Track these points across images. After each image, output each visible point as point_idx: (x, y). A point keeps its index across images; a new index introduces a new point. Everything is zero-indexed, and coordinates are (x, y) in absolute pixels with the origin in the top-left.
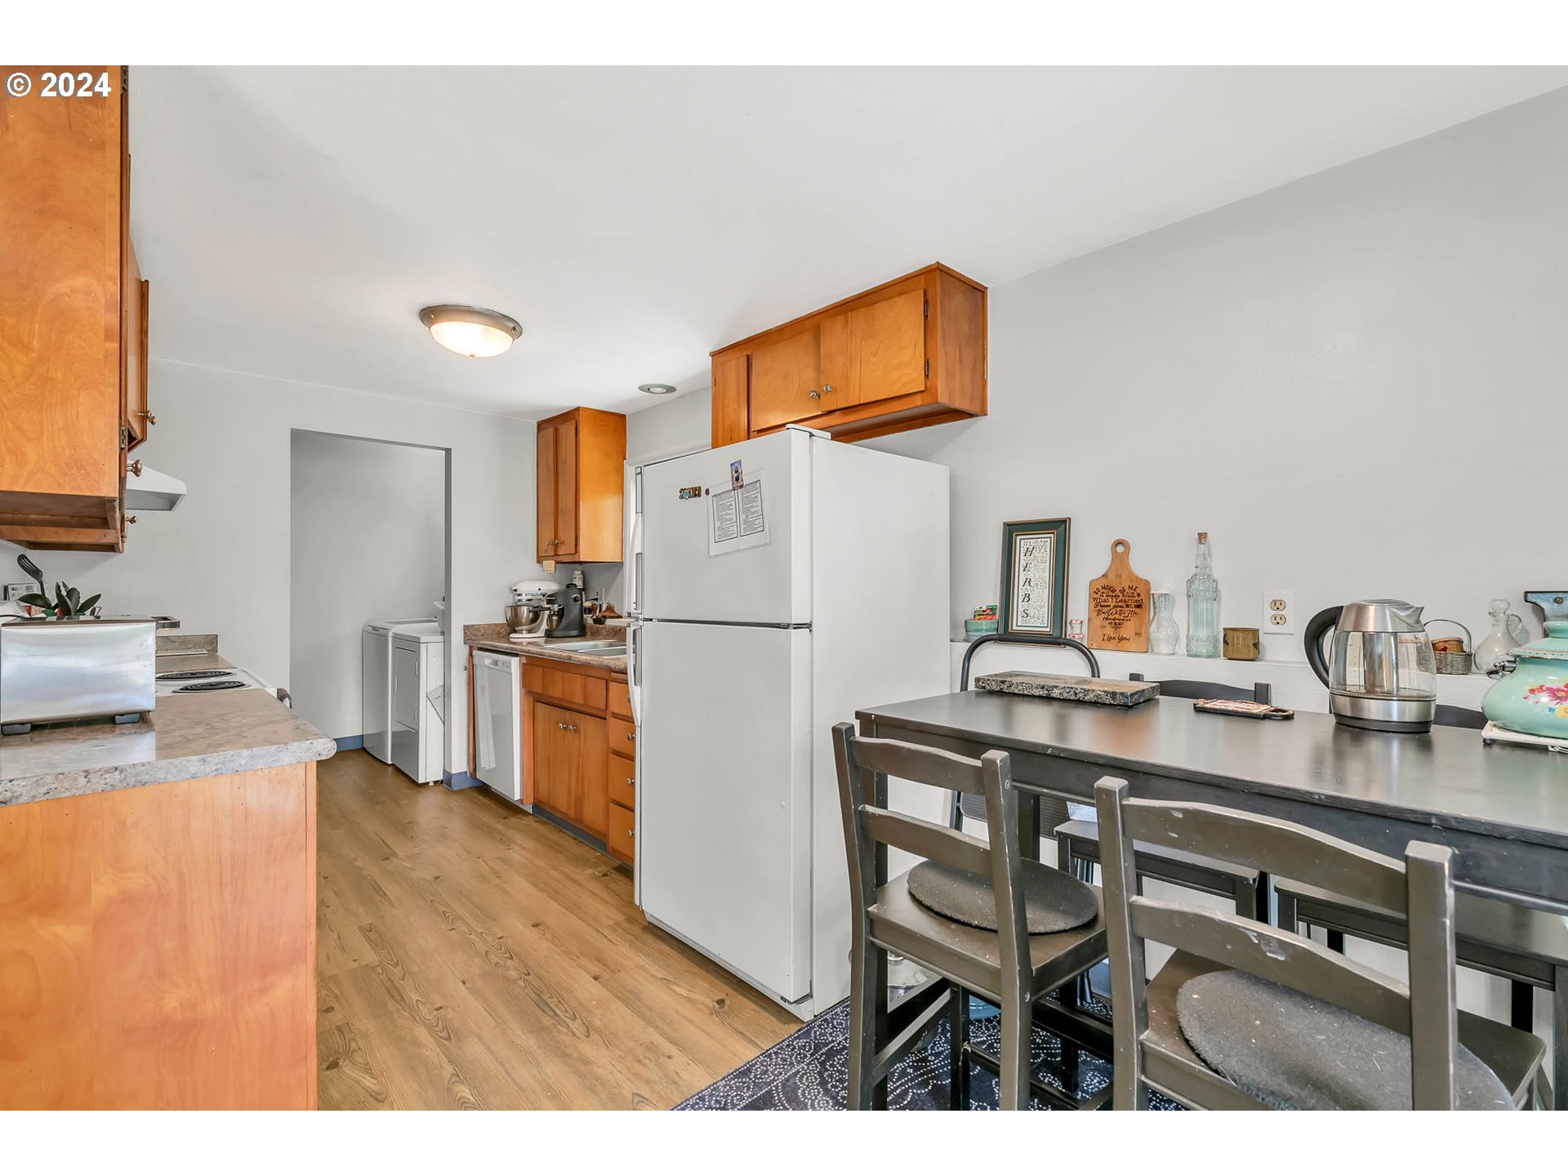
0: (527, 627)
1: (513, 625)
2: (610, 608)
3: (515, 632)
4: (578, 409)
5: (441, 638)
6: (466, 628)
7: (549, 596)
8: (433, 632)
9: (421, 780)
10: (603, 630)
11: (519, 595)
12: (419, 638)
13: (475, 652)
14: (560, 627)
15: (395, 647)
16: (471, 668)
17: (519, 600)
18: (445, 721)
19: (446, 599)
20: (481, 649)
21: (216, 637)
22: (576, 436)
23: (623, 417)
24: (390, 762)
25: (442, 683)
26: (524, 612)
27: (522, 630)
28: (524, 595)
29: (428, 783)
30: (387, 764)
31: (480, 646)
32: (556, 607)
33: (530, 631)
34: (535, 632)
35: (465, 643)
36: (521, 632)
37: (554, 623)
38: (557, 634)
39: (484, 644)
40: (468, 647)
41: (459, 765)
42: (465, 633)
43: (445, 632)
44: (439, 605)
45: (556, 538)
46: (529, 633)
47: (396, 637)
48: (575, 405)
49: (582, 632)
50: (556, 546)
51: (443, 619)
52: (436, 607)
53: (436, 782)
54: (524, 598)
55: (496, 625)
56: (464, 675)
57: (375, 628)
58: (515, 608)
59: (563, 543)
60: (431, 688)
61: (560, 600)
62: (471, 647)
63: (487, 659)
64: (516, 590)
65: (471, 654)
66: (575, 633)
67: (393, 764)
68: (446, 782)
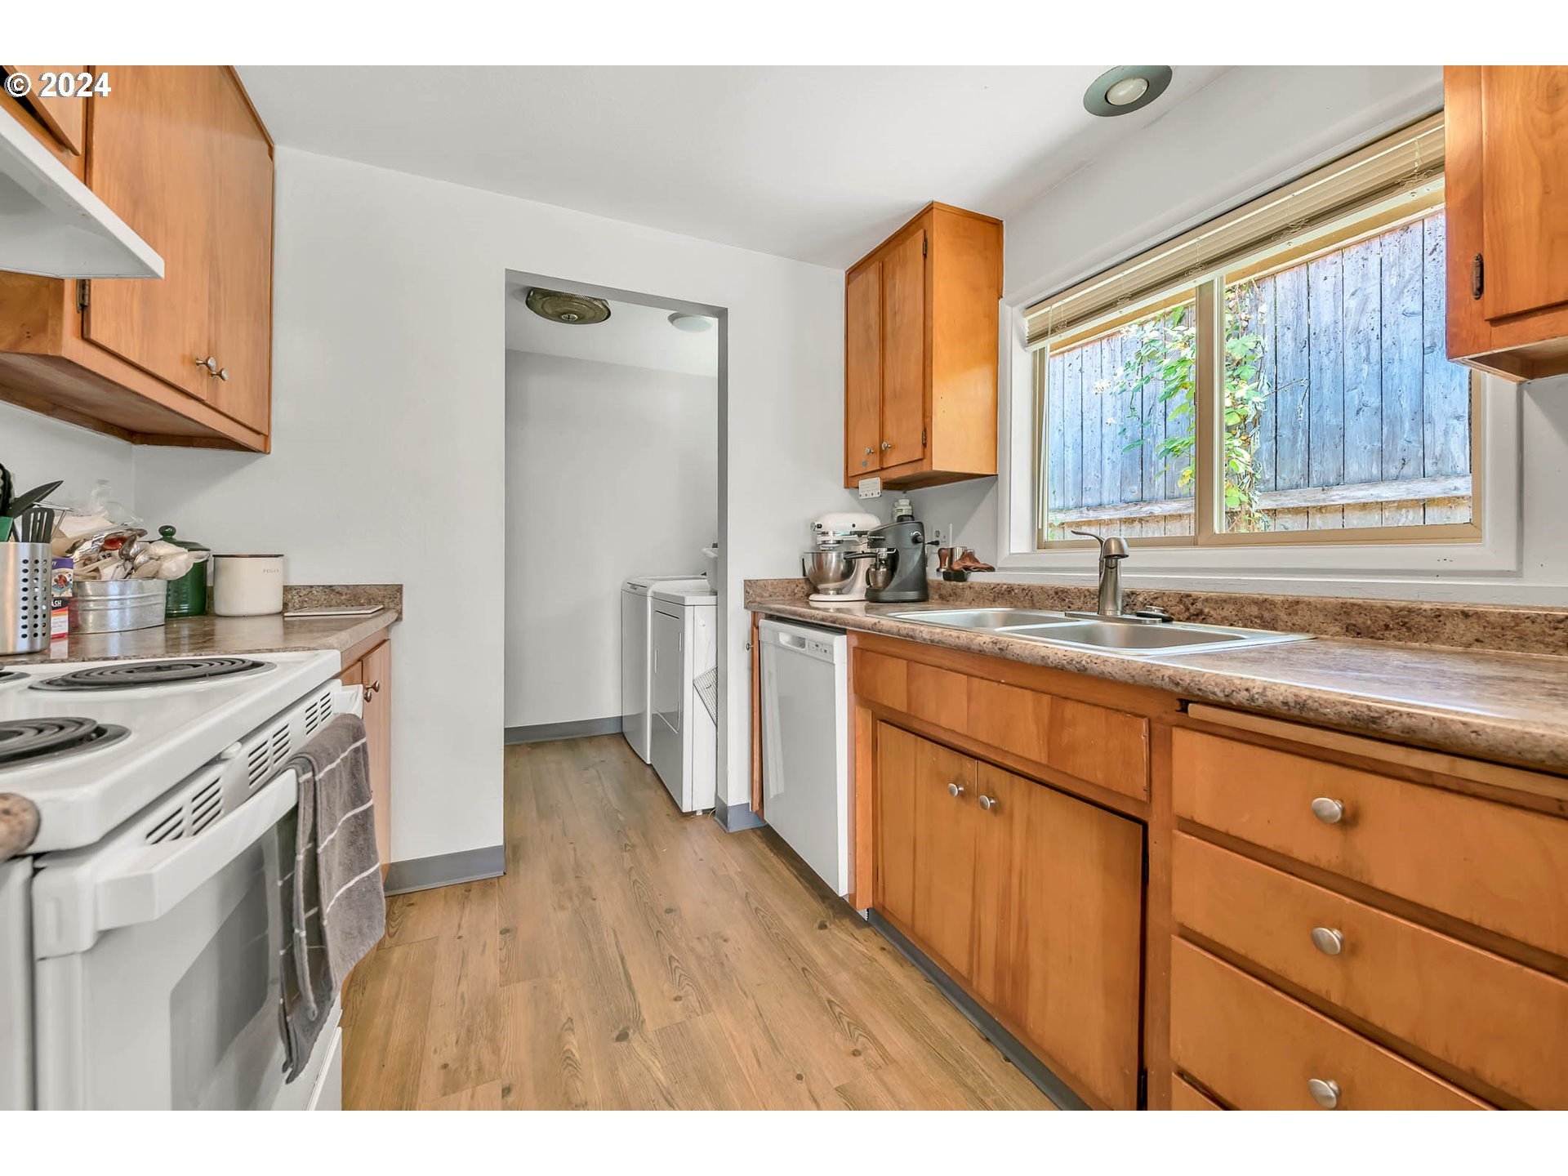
0: (837, 585)
1: (813, 582)
2: (968, 555)
3: (817, 591)
4: (930, 208)
5: (712, 599)
6: (749, 584)
7: (874, 534)
8: (701, 592)
9: (686, 809)
10: (967, 592)
11: (824, 534)
12: (683, 598)
13: (763, 623)
14: (893, 583)
15: (656, 611)
16: (755, 647)
17: (824, 542)
18: (719, 721)
19: (720, 545)
20: (770, 617)
21: (399, 589)
22: (925, 255)
23: (997, 224)
24: (649, 762)
25: (713, 665)
26: (833, 561)
27: (828, 589)
28: (831, 533)
29: (695, 812)
30: (645, 763)
31: (770, 613)
32: (883, 553)
33: (839, 592)
34: (847, 593)
35: (746, 607)
36: (826, 592)
37: (880, 579)
38: (885, 595)
39: (778, 611)
40: (750, 612)
41: (738, 794)
42: (746, 592)
43: (718, 591)
44: (712, 553)
45: (881, 441)
46: (838, 594)
47: (657, 597)
48: (923, 200)
49: (923, 594)
50: (882, 453)
51: (714, 573)
52: (705, 554)
53: (705, 812)
54: (831, 538)
55: (790, 581)
56: (745, 656)
57: (634, 586)
58: (819, 555)
59: (893, 447)
60: (699, 672)
61: (890, 540)
62: (754, 614)
63: (785, 634)
64: (819, 526)
65: (755, 625)
66: (912, 595)
67: (651, 765)
68: (719, 813)
